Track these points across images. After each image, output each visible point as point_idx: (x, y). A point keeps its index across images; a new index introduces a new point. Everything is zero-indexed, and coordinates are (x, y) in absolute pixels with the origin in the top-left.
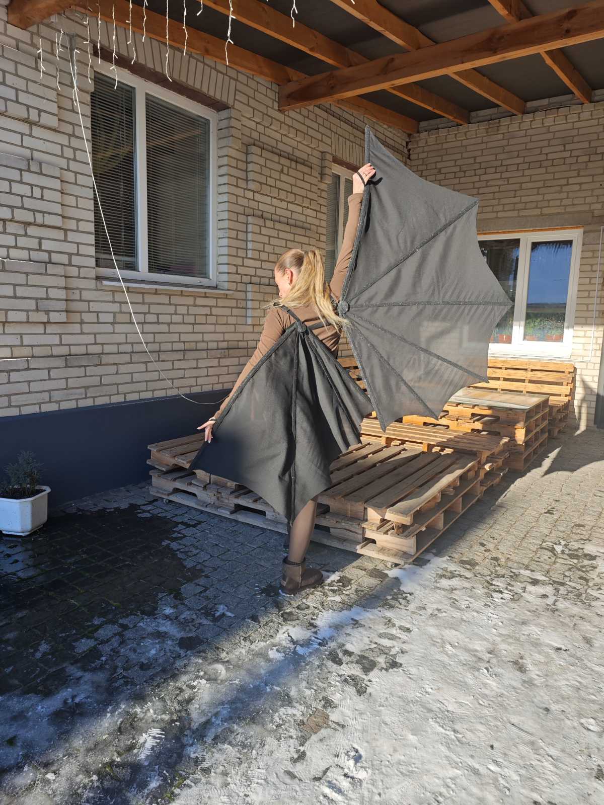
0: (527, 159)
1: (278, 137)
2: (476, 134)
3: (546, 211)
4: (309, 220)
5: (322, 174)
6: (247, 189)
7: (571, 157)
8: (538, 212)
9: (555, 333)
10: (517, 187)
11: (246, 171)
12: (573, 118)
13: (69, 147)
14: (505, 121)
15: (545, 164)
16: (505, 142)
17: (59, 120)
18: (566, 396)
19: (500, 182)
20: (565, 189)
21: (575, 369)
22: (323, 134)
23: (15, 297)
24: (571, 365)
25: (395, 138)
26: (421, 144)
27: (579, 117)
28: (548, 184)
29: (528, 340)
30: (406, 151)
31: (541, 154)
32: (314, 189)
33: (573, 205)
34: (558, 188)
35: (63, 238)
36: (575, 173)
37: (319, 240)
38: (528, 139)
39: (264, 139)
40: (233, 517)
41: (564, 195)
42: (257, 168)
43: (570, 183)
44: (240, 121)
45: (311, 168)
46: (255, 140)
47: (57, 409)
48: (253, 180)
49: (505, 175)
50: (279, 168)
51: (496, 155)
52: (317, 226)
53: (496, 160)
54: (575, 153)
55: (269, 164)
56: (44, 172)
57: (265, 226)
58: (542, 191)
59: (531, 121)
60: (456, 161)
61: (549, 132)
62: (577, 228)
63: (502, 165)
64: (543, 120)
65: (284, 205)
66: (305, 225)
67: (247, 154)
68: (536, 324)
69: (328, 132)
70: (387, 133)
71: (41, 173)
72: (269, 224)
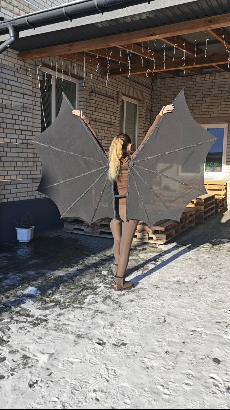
0: (204, 93)
1: (101, 87)
2: (182, 81)
3: (212, 116)
4: (113, 121)
5: (118, 101)
6: (90, 110)
7: (221, 93)
8: (209, 116)
9: (218, 168)
10: (200, 105)
11: (90, 103)
12: (222, 77)
13: (34, 101)
14: (194, 77)
15: (211, 96)
16: (194, 86)
17: (33, 92)
18: (223, 195)
19: (193, 103)
20: (220, 107)
21: (227, 184)
22: (118, 84)
23: (19, 157)
24: (225, 182)
25: (147, 82)
26: (158, 84)
27: (224, 77)
28: (213, 104)
29: (207, 171)
30: (151, 87)
31: (209, 91)
32: (115, 108)
33: (223, 113)
34: (217, 106)
35: (32, 134)
36: (223, 100)
37: (117, 129)
38: (203, 85)
39: (96, 89)
40: (100, 236)
41: (219, 109)
42: (94, 102)
43: (221, 104)
44: (88, 83)
45: (113, 99)
46: (93, 90)
47: (29, 198)
48: (93, 107)
49: (195, 100)
50: (102, 100)
51: (191, 90)
52: (116, 123)
53: (191, 93)
54: (223, 92)
55: (99, 99)
56: (28, 111)
57: (97, 125)
58: (210, 107)
59: (205, 78)
60: (173, 92)
61: (212, 82)
62: (225, 123)
63: (193, 95)
64: (210, 77)
65: (103, 115)
66: (112, 123)
67: (90, 96)
68: (210, 164)
69: (120, 84)
70: (143, 80)
71: (27, 112)
72: (98, 124)
